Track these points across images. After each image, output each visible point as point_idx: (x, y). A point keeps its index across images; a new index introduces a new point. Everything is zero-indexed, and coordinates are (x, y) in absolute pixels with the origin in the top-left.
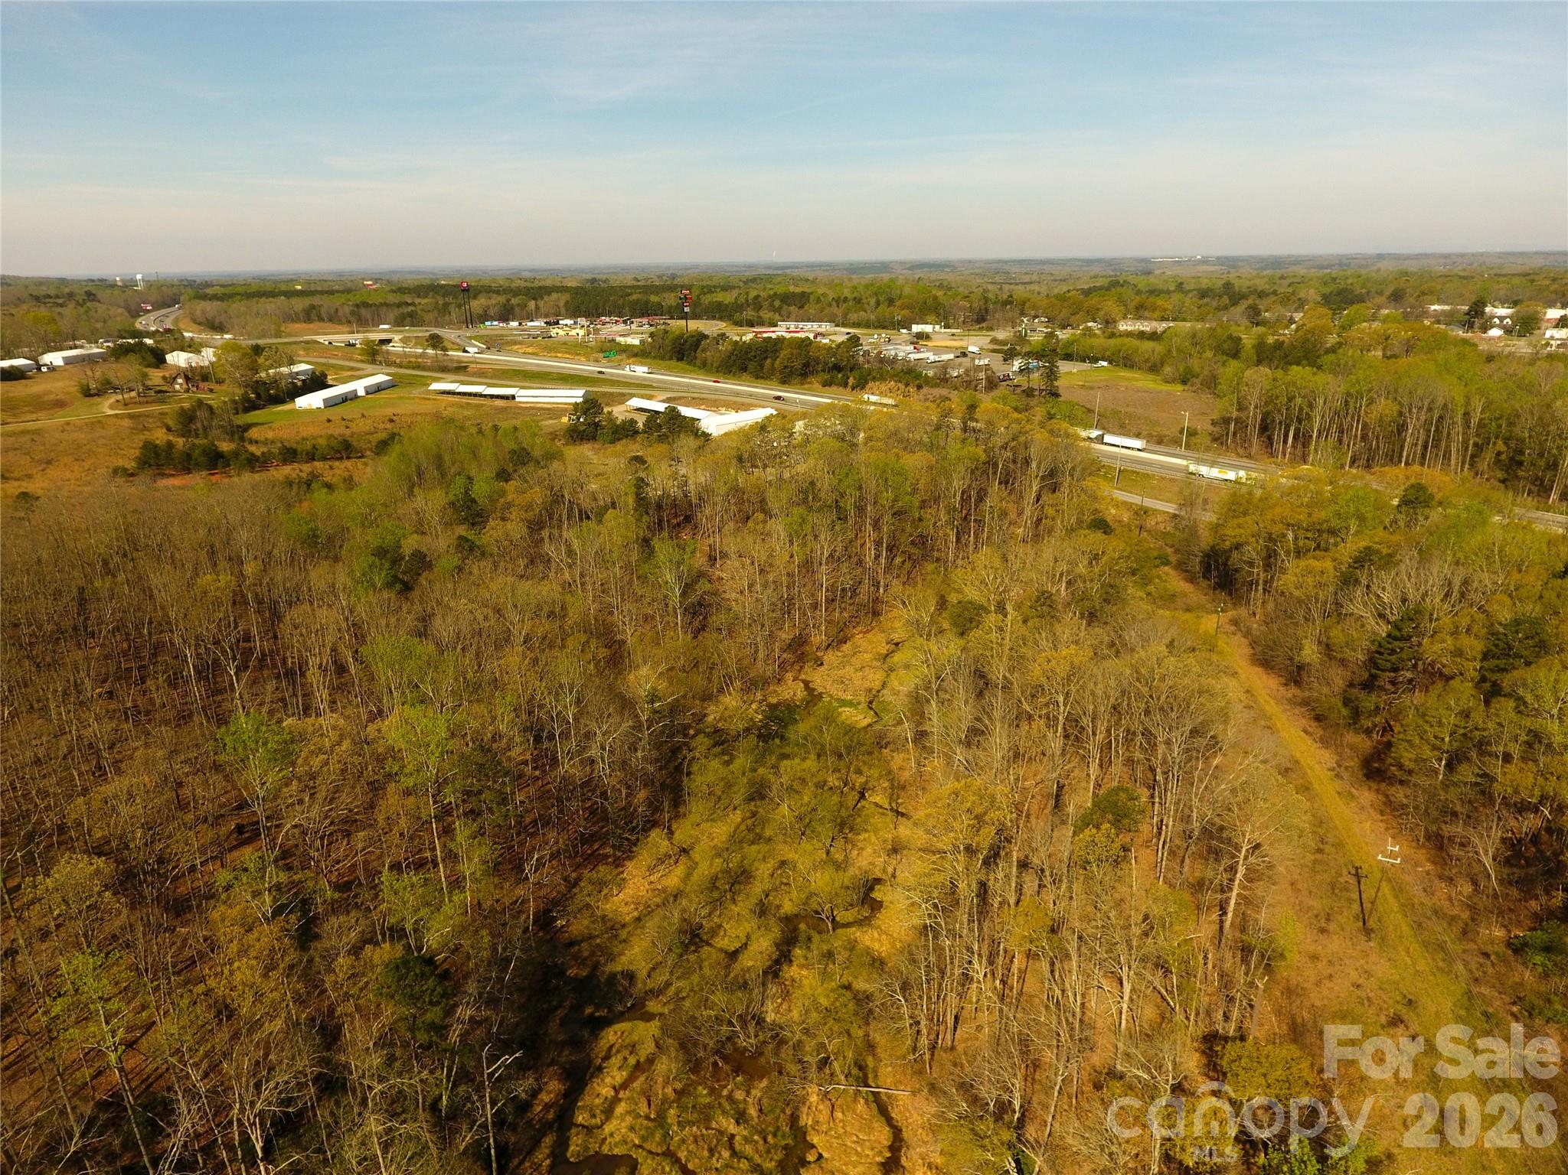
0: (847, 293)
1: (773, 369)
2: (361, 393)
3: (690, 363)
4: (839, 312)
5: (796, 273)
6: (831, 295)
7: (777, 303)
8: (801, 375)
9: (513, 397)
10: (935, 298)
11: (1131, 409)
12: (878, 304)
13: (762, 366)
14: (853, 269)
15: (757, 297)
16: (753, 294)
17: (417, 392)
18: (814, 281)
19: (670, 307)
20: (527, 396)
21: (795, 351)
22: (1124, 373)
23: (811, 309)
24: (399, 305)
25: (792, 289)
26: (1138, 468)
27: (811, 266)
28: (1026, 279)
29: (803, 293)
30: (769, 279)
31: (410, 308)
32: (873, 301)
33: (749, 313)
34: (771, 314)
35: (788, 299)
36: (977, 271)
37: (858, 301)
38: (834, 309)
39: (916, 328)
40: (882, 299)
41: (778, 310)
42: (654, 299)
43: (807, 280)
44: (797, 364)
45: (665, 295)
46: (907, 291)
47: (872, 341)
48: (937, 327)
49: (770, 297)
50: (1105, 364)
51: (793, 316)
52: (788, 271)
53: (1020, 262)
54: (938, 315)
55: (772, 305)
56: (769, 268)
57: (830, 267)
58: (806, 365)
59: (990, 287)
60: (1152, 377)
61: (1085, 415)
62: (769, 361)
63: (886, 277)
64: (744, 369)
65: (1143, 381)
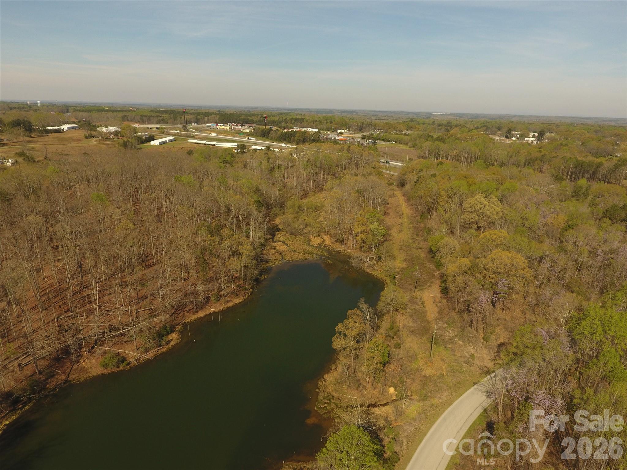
0: (316, 119)
1: (294, 140)
2: (168, 142)
3: (267, 138)
4: (314, 125)
5: (296, 112)
6: (311, 119)
7: (293, 121)
8: (302, 142)
9: (215, 145)
10: (346, 122)
11: (396, 153)
12: (327, 123)
13: (291, 139)
14: (319, 111)
15: (286, 119)
16: (284, 118)
17: (184, 142)
18: (304, 115)
19: (256, 121)
20: (219, 144)
21: (301, 135)
22: (399, 145)
23: (304, 123)
24: (157, 116)
25: (298, 117)
26: (393, 166)
27: (302, 110)
28: (383, 118)
29: (302, 118)
30: (287, 114)
31: (162, 118)
32: (325, 122)
33: (283, 124)
34: (291, 125)
35: (296, 120)
36: (366, 114)
37: (320, 122)
38: (313, 124)
39: (339, 131)
40: (328, 121)
41: (294, 124)
42: (250, 118)
43: (301, 115)
44: (302, 139)
45: (254, 117)
46: (337, 119)
47: (325, 134)
48: (346, 131)
49: (290, 119)
50: (394, 142)
51: (298, 126)
52: (293, 111)
53: (383, 112)
54: (347, 127)
55: (291, 122)
56: (286, 110)
57: (309, 110)
58: (304, 139)
59: (368, 120)
60: (406, 146)
61: (384, 154)
62: (293, 138)
63: (331, 115)
64: (285, 140)
65: (403, 147)
